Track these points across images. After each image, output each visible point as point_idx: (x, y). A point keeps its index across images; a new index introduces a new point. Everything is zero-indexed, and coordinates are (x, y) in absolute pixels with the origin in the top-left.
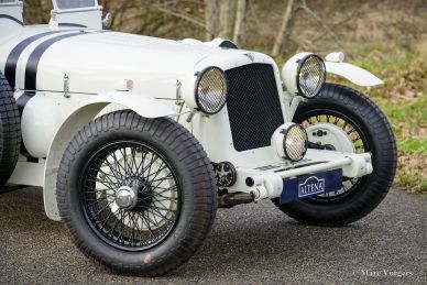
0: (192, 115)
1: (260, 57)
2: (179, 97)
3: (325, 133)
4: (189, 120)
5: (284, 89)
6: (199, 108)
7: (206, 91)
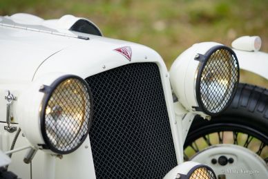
0: (33, 152)
1: (142, 53)
2: (10, 119)
3: (231, 161)
4: (28, 160)
5: (176, 99)
6: (47, 145)
7: (57, 114)
